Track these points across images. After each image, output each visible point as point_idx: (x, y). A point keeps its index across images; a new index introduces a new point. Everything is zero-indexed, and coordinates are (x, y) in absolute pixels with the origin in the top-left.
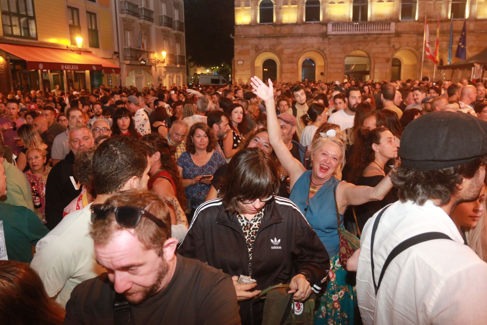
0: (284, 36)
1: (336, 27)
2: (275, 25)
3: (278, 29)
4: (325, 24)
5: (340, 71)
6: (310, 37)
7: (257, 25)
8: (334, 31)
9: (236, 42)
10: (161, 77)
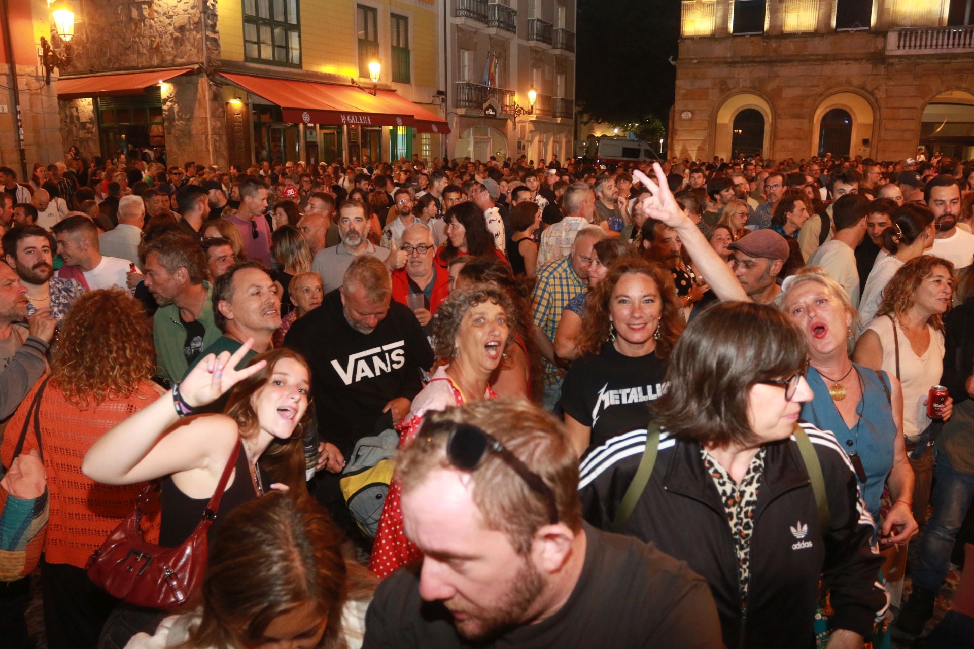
0: (786, 61)
1: (908, 38)
2: (767, 37)
3: (774, 44)
4: (881, 32)
5: (907, 136)
6: (845, 62)
7: (729, 36)
8: (902, 48)
9: (679, 72)
10: (523, 142)
